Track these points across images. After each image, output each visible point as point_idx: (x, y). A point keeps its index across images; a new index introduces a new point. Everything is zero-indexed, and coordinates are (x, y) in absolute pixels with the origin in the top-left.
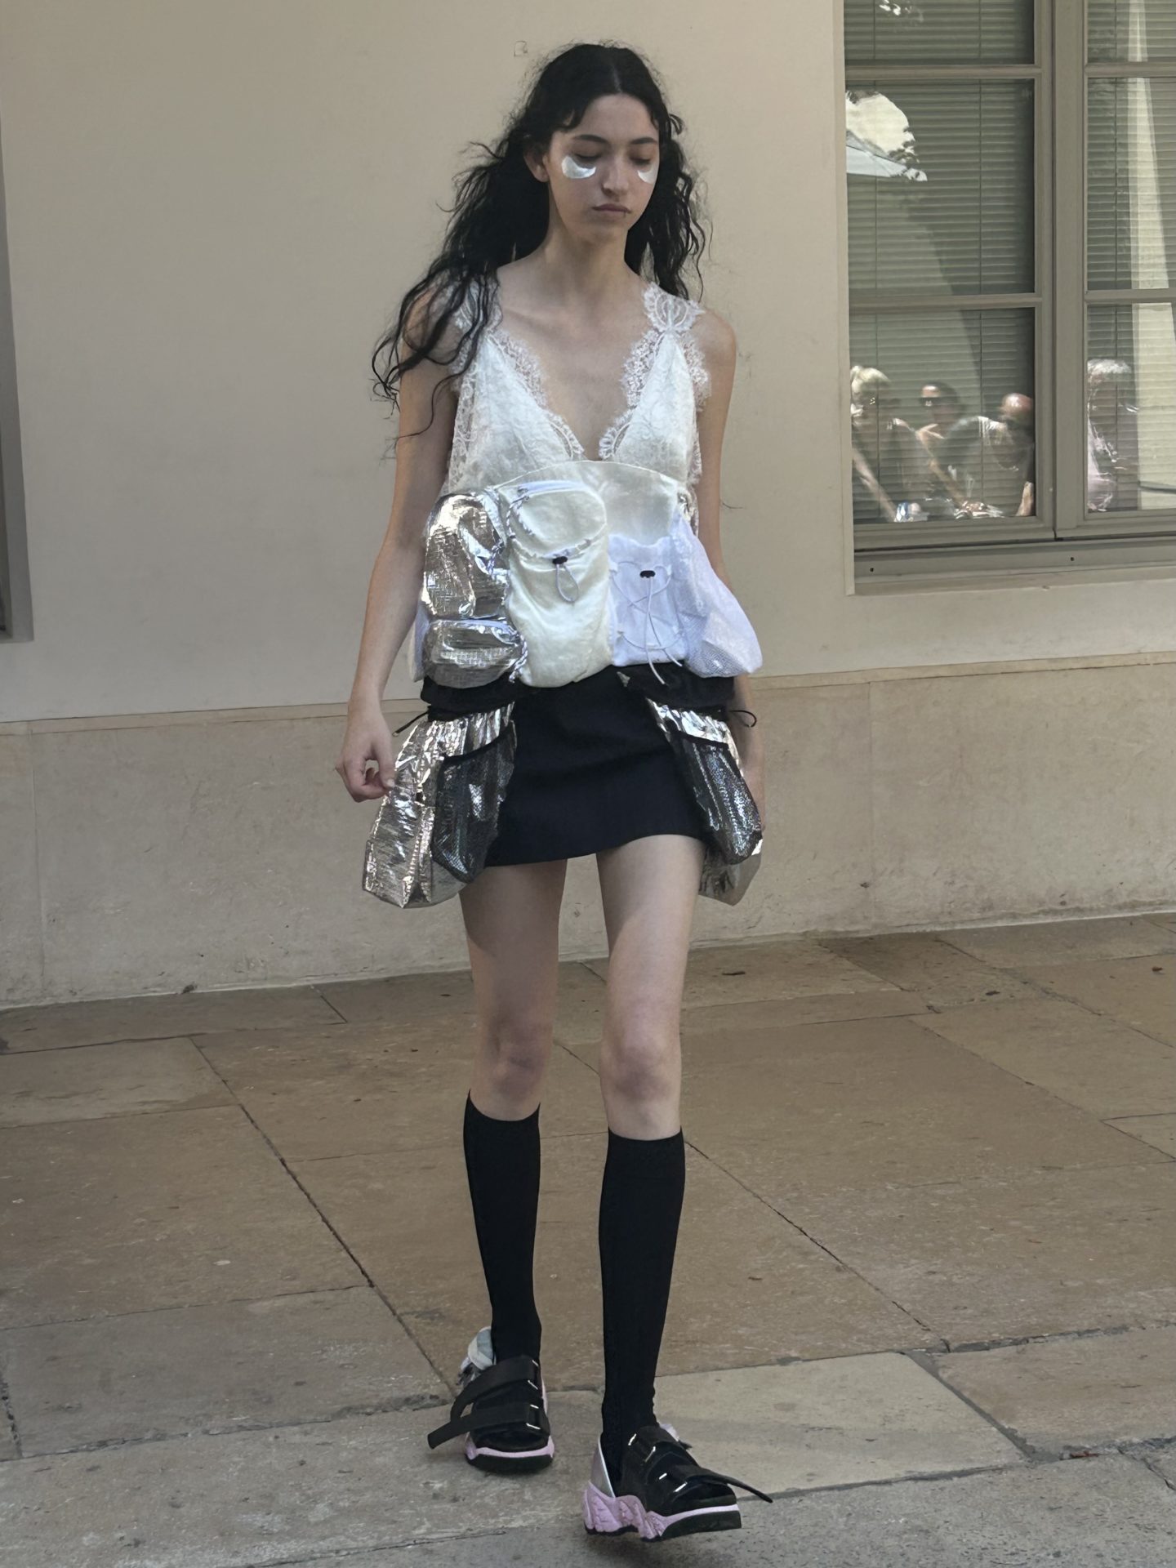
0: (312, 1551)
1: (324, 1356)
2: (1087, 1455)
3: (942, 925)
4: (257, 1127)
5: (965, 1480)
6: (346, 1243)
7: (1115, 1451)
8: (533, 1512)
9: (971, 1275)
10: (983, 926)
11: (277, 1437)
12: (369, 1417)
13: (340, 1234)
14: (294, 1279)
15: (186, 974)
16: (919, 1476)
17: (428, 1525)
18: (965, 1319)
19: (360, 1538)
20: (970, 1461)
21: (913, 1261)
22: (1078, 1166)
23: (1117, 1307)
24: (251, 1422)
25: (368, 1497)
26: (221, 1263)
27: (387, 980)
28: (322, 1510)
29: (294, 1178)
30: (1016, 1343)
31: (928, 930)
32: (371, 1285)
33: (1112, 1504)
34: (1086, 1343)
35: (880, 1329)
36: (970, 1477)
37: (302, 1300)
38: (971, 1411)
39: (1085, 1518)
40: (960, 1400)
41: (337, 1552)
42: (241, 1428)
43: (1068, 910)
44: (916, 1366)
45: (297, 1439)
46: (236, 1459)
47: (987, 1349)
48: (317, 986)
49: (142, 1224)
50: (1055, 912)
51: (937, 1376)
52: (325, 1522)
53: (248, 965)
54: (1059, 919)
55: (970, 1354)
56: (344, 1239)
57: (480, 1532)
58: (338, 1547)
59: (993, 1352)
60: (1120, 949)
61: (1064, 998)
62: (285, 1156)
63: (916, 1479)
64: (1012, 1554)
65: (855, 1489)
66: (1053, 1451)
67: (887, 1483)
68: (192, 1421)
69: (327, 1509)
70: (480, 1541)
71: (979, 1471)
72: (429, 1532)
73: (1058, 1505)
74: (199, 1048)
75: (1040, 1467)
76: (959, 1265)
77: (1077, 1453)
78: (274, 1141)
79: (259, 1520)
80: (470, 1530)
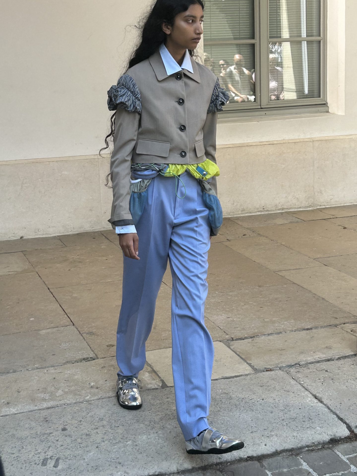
0: (58, 404)
1: (61, 346)
2: (271, 370)
3: (230, 215)
4: (41, 279)
5: (238, 378)
6: (66, 312)
7: (278, 369)
9: (239, 318)
10: (242, 215)
11: (47, 371)
12: (73, 364)
13: (65, 310)
14: (52, 323)
15: (21, 233)
17: (90, 396)
18: (237, 331)
19: (71, 400)
20: (239, 373)
21: (223, 314)
22: (268, 285)
23: (278, 326)
24: (40, 367)
25: (73, 388)
26: (31, 319)
27: (78, 234)
28: (60, 392)
29: (52, 294)
30: (251, 338)
31: (227, 217)
32: (74, 325)
33: (277, 385)
34: (271, 337)
35: (215, 334)
36: (239, 377)
37: (55, 330)
38: (239, 357)
39: (270, 389)
40: (236, 355)
41: (64, 404)
42: (37, 368)
43: (265, 211)
44: (224, 345)
45: (53, 371)
46: (36, 378)
47: (244, 340)
48: (58, 236)
49: (9, 308)
50: (261, 211)
51: (230, 348)
52: (61, 396)
53: (38, 231)
54: (263, 213)
55: (239, 341)
56: (66, 311)
57: (104, 397)
58: (64, 403)
59: (246, 340)
60: (279, 221)
61: (264, 236)
62: (49, 287)
63: (224, 378)
64: (251, 400)
66: (261, 369)
67: (217, 380)
68: (23, 367)
69: (61, 392)
70: (104, 400)
71: (241, 375)
72: (90, 398)
73: (263, 385)
74: (25, 255)
75: (258, 374)
76: (236, 315)
77: (267, 370)
78: (46, 283)
79: (42, 395)
80: (102, 397)
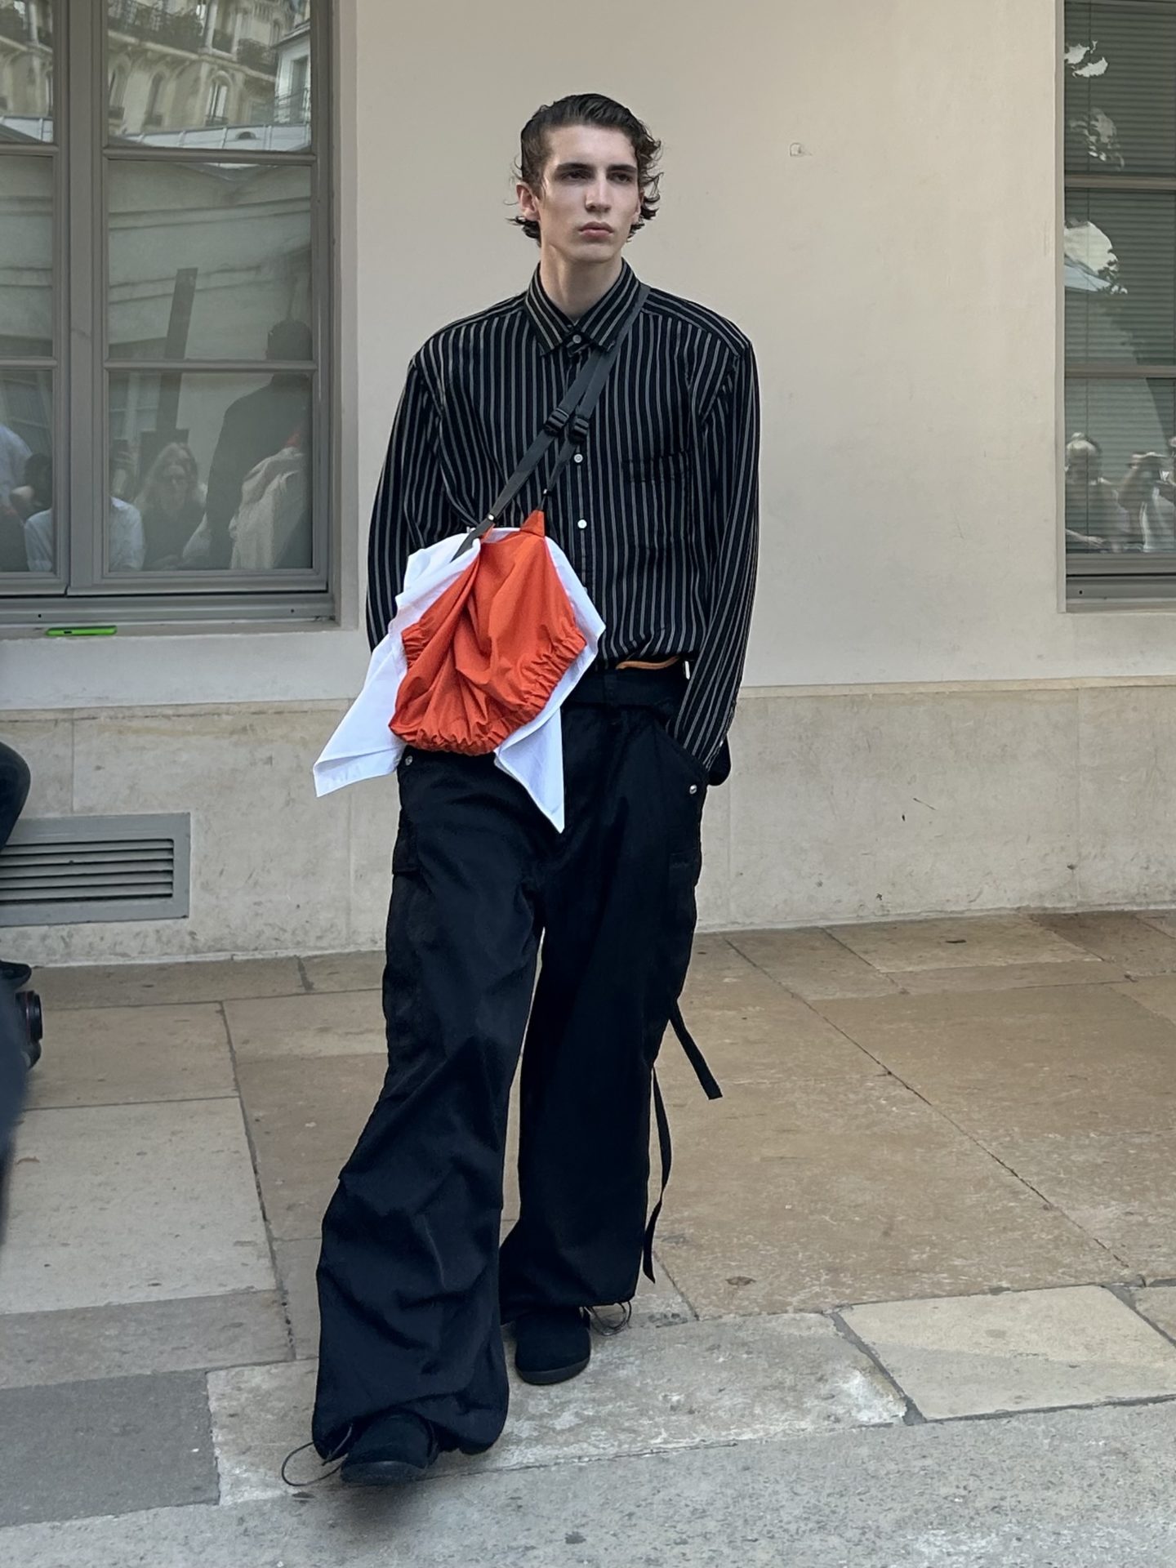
0: (557, 1457)
3: (1137, 905)
5: (1158, 1405)
8: (762, 1426)
9: (1165, 1216)
16: (1117, 1401)
17: (664, 1435)
18: (1159, 1256)
19: (602, 1446)
20: (1165, 1388)
21: (1113, 1203)
28: (567, 1418)
31: (1126, 909)
35: (1084, 1263)
36: (1164, 1403)
38: (1164, 1341)
40: (1155, 1332)
41: (580, 1458)
44: (1114, 1298)
51: (1133, 1308)
52: (570, 1429)
55: (1164, 1289)
57: (712, 1443)
58: (580, 1453)
63: (1114, 1404)
65: (1059, 1412)
67: (1089, 1407)
69: (572, 1417)
70: (712, 1452)
71: (1172, 1398)
72: (666, 1442)
76: (1155, 1208)
80: (704, 1441)
